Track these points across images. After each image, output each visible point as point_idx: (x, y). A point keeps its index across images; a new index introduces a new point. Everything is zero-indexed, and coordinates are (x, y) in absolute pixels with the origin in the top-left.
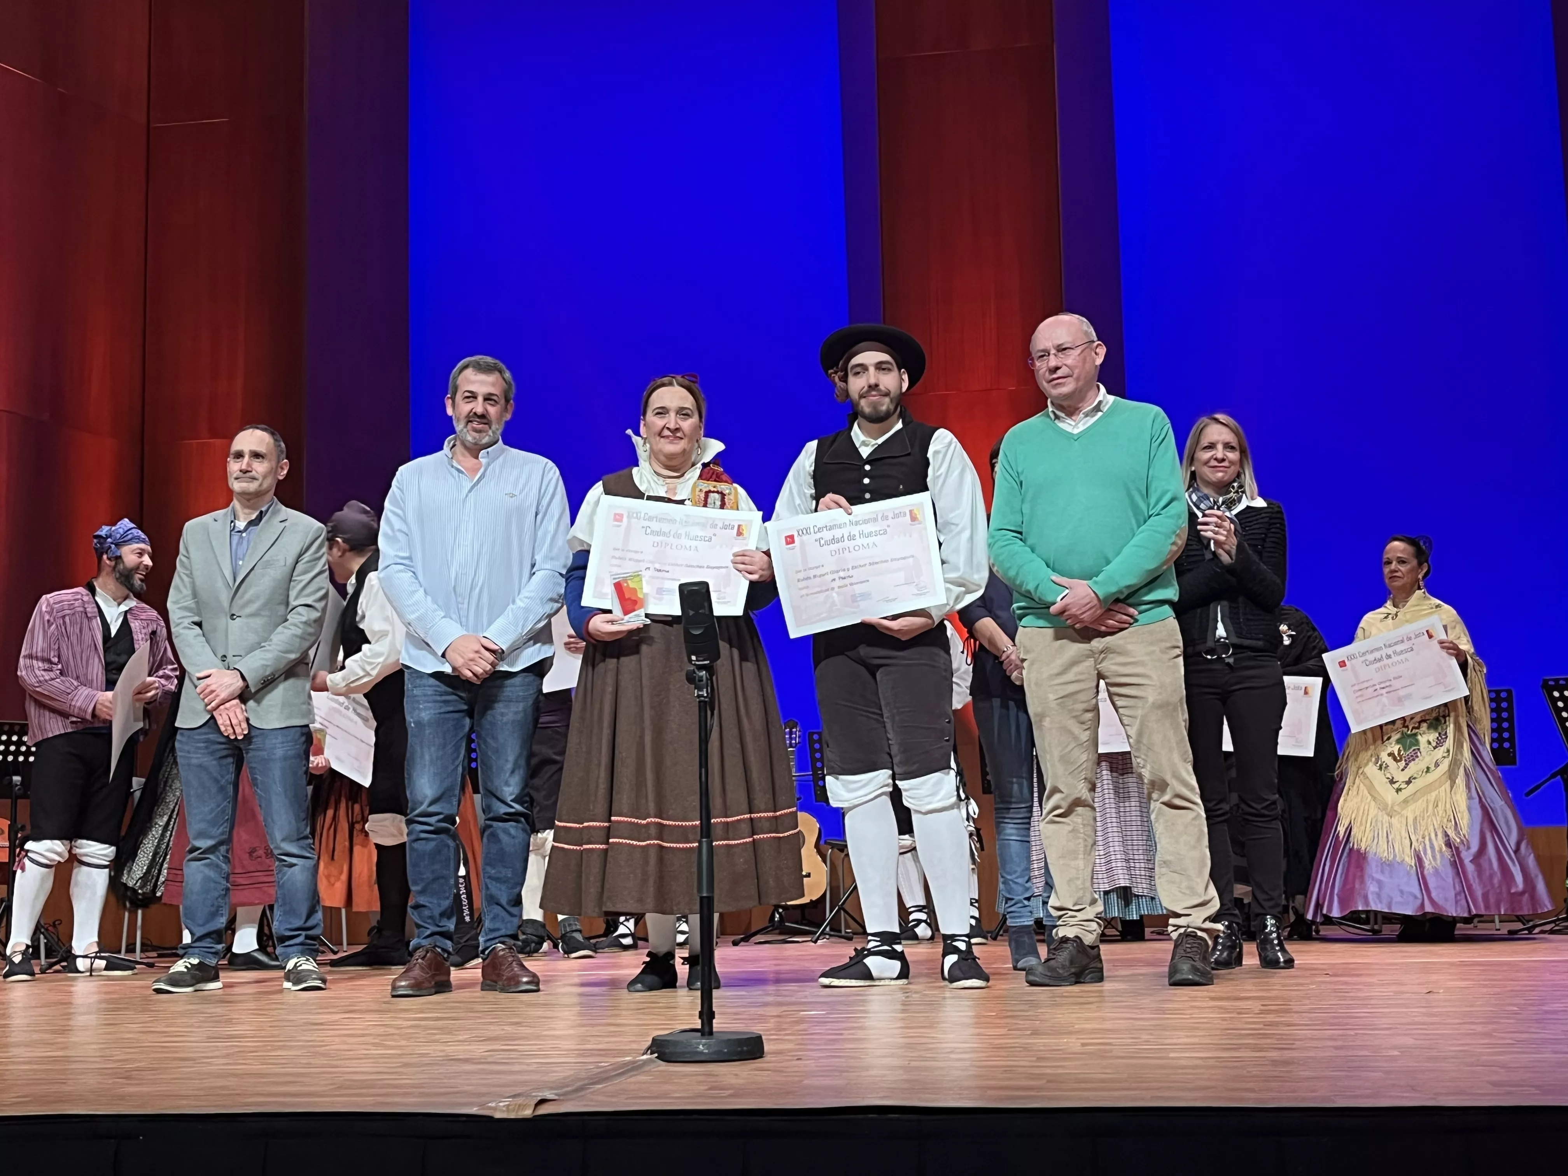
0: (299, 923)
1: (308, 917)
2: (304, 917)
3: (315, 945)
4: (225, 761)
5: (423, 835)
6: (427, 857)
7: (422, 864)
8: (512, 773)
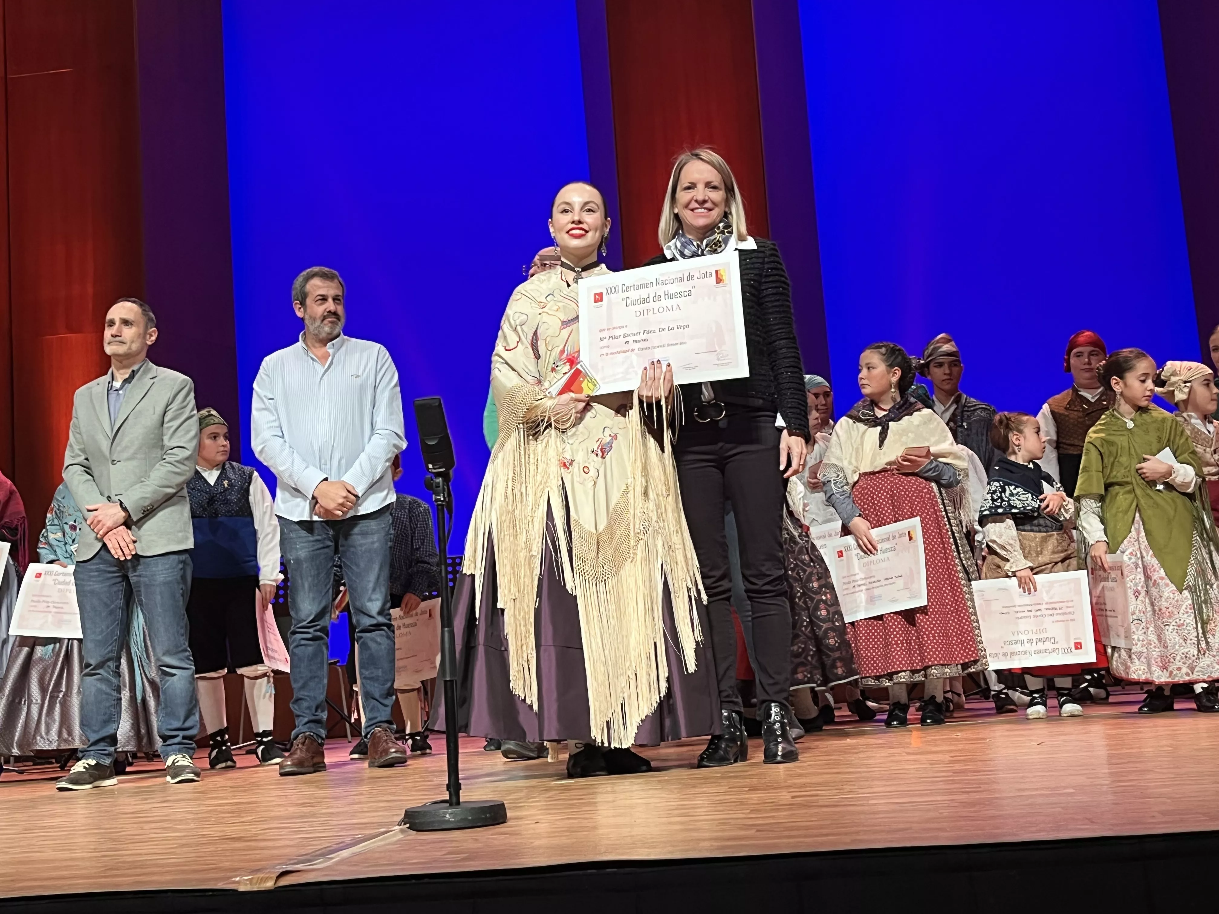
0: (177, 724)
1: (186, 718)
2: (182, 719)
3: (191, 744)
4: (115, 589)
5: (303, 642)
6: (306, 659)
7: (302, 665)
8: (374, 590)
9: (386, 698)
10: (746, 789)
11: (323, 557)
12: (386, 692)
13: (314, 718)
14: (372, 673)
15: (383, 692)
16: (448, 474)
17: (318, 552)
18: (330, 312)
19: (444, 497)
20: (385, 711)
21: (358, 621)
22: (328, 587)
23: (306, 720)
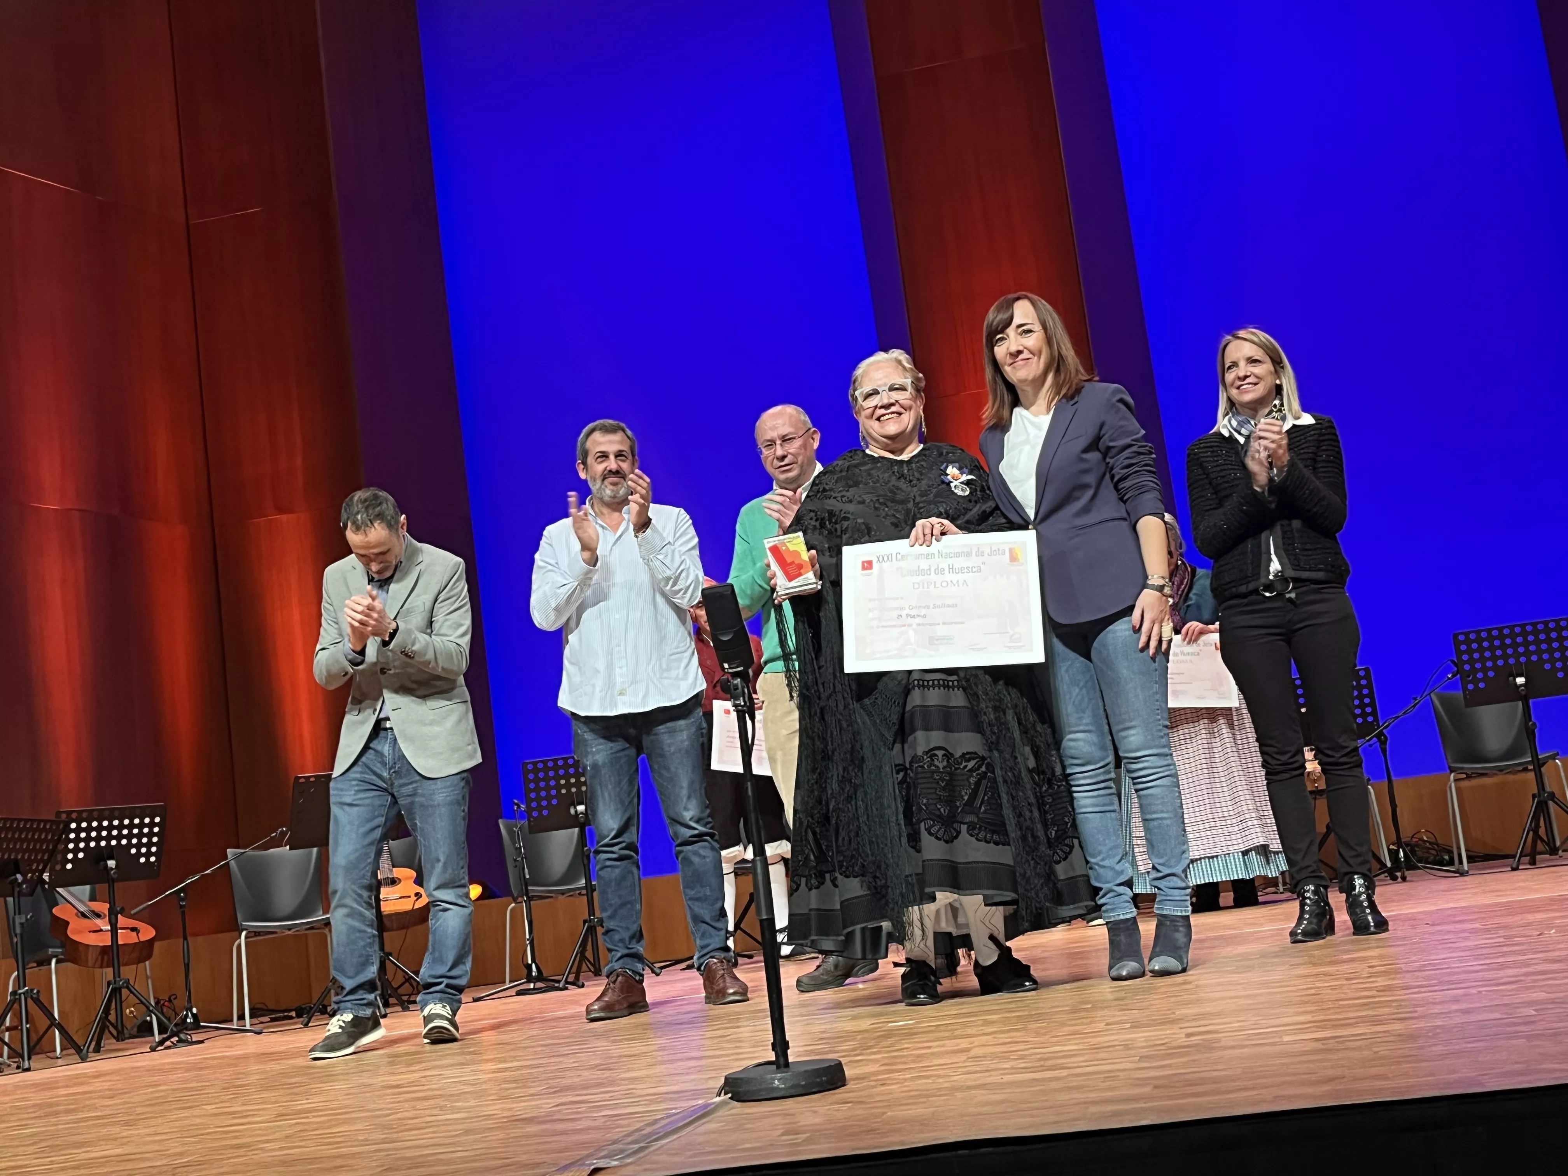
0: (444, 971)
5: (608, 863)
6: (613, 884)
7: (609, 890)
8: (689, 797)
9: (718, 920)
10: (1128, 1025)
11: (623, 761)
12: (718, 913)
13: (626, 951)
14: (700, 892)
15: (714, 914)
16: (748, 673)
17: (618, 755)
18: (610, 471)
19: (744, 701)
20: (718, 936)
21: (676, 834)
22: (632, 796)
23: (619, 955)
